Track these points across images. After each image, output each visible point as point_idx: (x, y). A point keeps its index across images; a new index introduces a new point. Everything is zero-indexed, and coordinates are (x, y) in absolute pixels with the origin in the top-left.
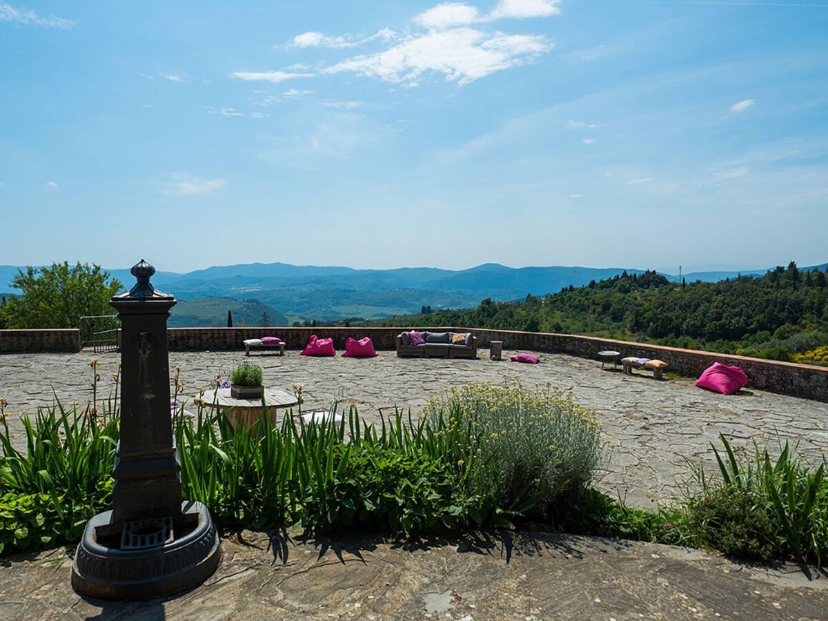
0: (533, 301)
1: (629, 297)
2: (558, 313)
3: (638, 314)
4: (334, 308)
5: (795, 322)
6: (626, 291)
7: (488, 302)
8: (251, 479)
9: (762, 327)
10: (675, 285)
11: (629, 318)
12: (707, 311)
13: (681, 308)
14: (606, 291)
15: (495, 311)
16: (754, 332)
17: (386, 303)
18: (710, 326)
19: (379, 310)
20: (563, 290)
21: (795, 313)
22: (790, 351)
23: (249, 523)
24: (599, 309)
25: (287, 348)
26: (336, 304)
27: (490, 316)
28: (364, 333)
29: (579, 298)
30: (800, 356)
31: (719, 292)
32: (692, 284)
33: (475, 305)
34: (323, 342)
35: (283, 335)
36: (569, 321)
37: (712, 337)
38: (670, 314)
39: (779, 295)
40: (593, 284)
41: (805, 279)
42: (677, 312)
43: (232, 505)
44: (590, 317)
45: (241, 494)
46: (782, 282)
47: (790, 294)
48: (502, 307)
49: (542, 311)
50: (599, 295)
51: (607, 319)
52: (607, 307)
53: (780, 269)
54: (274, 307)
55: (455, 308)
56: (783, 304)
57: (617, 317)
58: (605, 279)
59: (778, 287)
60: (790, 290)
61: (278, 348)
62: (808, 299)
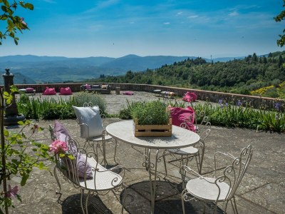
0: (149, 71)
1: (190, 69)
2: (160, 77)
3: (193, 76)
4: (58, 76)
5: (254, 78)
6: (189, 66)
7: (130, 72)
8: (31, 110)
9: (242, 80)
10: (209, 64)
11: (190, 78)
12: (221, 75)
13: (211, 73)
14: (181, 67)
15: (133, 76)
16: (239, 82)
17: (84, 73)
18: (222, 81)
19: (81, 77)
20: (163, 66)
21: (254, 75)
22: (250, 90)
23: (31, 118)
24: (178, 75)
25: (36, 92)
26: (59, 75)
27: (130, 78)
28: (68, 86)
29: (169, 70)
30: (253, 92)
31: (226, 66)
32: (216, 63)
33: (124, 74)
34: (51, 89)
35: (34, 87)
36: (165, 80)
37: (223, 85)
38: (206, 76)
39: (249, 67)
40: (175, 64)
41: (259, 60)
42: (210, 75)
43: (28, 115)
44: (174, 78)
45: (29, 113)
46: (251, 61)
47: (253, 67)
48: (136, 74)
49: (153, 76)
50: (178, 68)
51: (181, 79)
52: (181, 73)
53: (250, 56)
54: (29, 76)
55: (116, 75)
56: (250, 71)
57: (185, 78)
58: (180, 61)
59: (249, 64)
60: (253, 64)
61: (33, 92)
62: (260, 69)
